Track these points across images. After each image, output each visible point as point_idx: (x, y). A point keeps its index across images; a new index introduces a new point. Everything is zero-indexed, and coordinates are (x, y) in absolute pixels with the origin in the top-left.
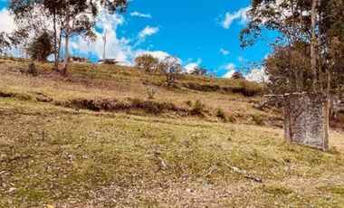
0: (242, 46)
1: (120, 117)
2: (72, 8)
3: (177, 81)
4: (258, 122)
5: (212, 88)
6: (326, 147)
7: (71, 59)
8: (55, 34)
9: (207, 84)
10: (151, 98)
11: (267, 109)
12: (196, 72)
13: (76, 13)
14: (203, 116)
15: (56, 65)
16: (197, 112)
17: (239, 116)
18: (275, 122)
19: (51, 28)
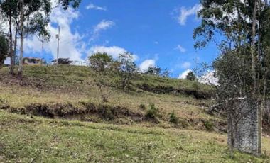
0: (195, 46)
1: (73, 125)
2: (26, 8)
3: (132, 81)
4: (208, 127)
5: (166, 89)
6: (260, 152)
7: (26, 61)
8: (11, 36)
9: (161, 84)
10: (105, 100)
11: (215, 114)
12: (150, 71)
13: (30, 11)
14: (156, 122)
15: (12, 69)
16: (151, 117)
17: (191, 120)
18: (222, 127)
19: (7, 31)
